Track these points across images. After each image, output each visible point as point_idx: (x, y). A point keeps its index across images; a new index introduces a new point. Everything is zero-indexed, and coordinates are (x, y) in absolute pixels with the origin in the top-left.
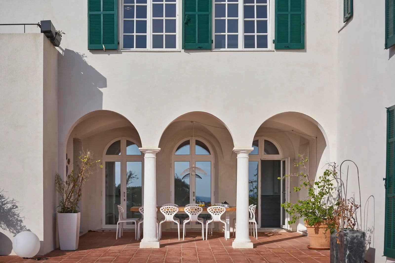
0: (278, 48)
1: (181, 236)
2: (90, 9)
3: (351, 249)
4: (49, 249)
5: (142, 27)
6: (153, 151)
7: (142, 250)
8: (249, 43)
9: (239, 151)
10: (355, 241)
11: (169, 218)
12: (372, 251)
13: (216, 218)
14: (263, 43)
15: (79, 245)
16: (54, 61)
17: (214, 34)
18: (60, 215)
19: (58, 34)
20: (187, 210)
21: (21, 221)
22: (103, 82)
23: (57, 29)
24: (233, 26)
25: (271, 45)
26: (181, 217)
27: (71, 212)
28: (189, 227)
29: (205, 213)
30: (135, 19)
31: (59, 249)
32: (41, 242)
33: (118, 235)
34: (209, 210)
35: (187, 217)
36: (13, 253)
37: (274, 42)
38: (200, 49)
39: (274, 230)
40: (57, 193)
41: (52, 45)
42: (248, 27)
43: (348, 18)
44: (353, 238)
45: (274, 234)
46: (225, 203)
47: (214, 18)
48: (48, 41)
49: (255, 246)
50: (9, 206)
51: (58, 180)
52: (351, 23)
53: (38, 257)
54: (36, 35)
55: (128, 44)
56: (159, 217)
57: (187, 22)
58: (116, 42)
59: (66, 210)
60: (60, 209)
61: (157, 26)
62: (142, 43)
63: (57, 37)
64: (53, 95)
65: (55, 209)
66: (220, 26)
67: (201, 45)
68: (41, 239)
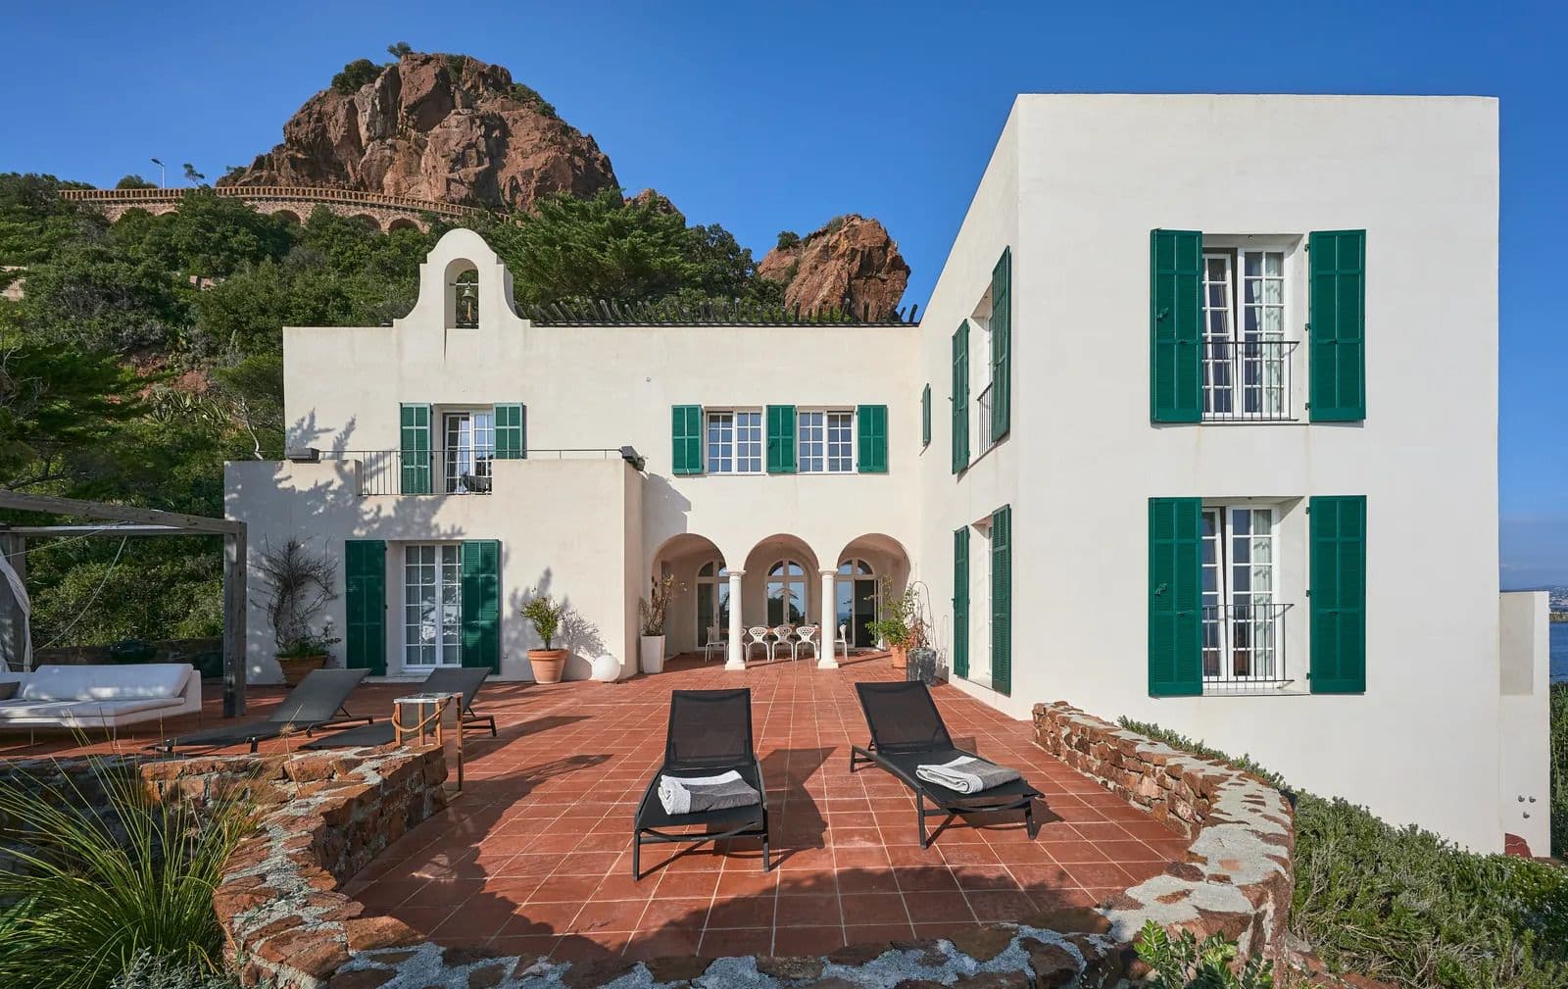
0: (860, 471)
1: (771, 658)
2: (675, 433)
3: (922, 667)
4: (633, 671)
5: (727, 451)
6: (738, 574)
7: (727, 672)
8: (833, 466)
9: (823, 573)
10: (927, 660)
11: (758, 639)
12: (947, 668)
13: (805, 639)
14: (847, 466)
15: (664, 668)
16: (637, 487)
17: (798, 457)
18: (643, 638)
19: (640, 459)
20: (776, 631)
21: (602, 645)
22: (688, 506)
23: (640, 455)
24: (818, 449)
25: (855, 469)
26: (772, 638)
27: (655, 635)
28: (779, 647)
29: (794, 634)
30: (720, 443)
31: (643, 672)
32: (622, 666)
33: (708, 656)
34: (799, 631)
35: (776, 638)
36: (592, 678)
37: (857, 465)
38: (784, 472)
39: (868, 649)
40: (642, 617)
41: (635, 471)
42: (833, 450)
43: (927, 443)
44: (924, 657)
45: (868, 653)
46: (816, 624)
47: (798, 442)
48: (630, 467)
49: (840, 666)
50: (590, 630)
51: (642, 603)
52: (930, 447)
53: (618, 681)
54: (616, 461)
55: (714, 469)
56: (746, 639)
57: (771, 446)
58: (700, 466)
59: (649, 633)
60: (643, 632)
61: (742, 450)
62: (727, 467)
63: (640, 462)
64: (636, 517)
65: (639, 633)
66: (805, 449)
67: (785, 468)
68: (622, 662)
